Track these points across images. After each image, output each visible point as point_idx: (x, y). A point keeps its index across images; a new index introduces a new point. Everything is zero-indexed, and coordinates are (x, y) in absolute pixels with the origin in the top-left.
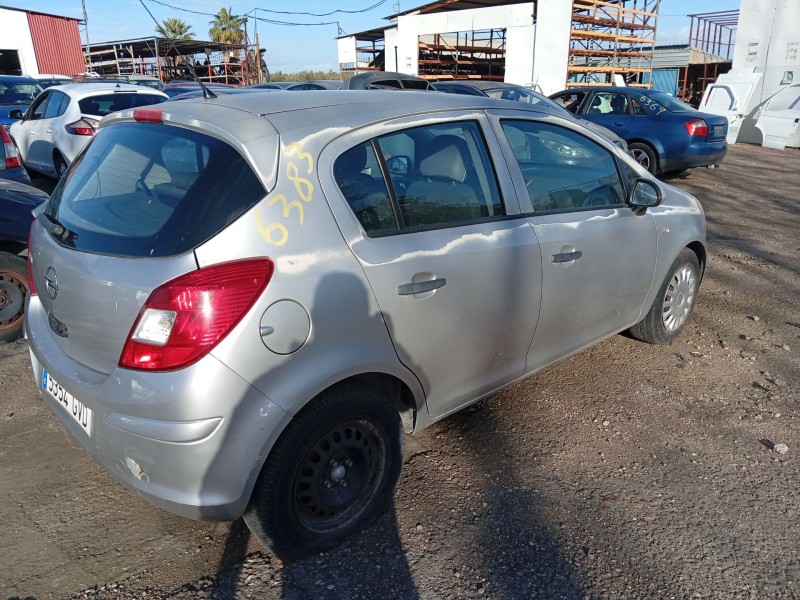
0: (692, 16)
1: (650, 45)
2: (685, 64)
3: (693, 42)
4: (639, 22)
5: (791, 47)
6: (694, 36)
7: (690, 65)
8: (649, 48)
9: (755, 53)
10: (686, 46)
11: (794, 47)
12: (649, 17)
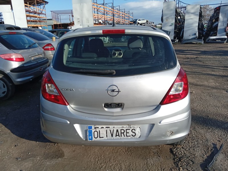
0: (52, 11)
1: (45, 19)
2: (53, 24)
3: (53, 18)
4: (40, 12)
5: (87, 20)
6: (53, 17)
7: (54, 24)
8: (45, 20)
9: (79, 21)
10: (52, 19)
11: (88, 20)
12: (42, 11)
